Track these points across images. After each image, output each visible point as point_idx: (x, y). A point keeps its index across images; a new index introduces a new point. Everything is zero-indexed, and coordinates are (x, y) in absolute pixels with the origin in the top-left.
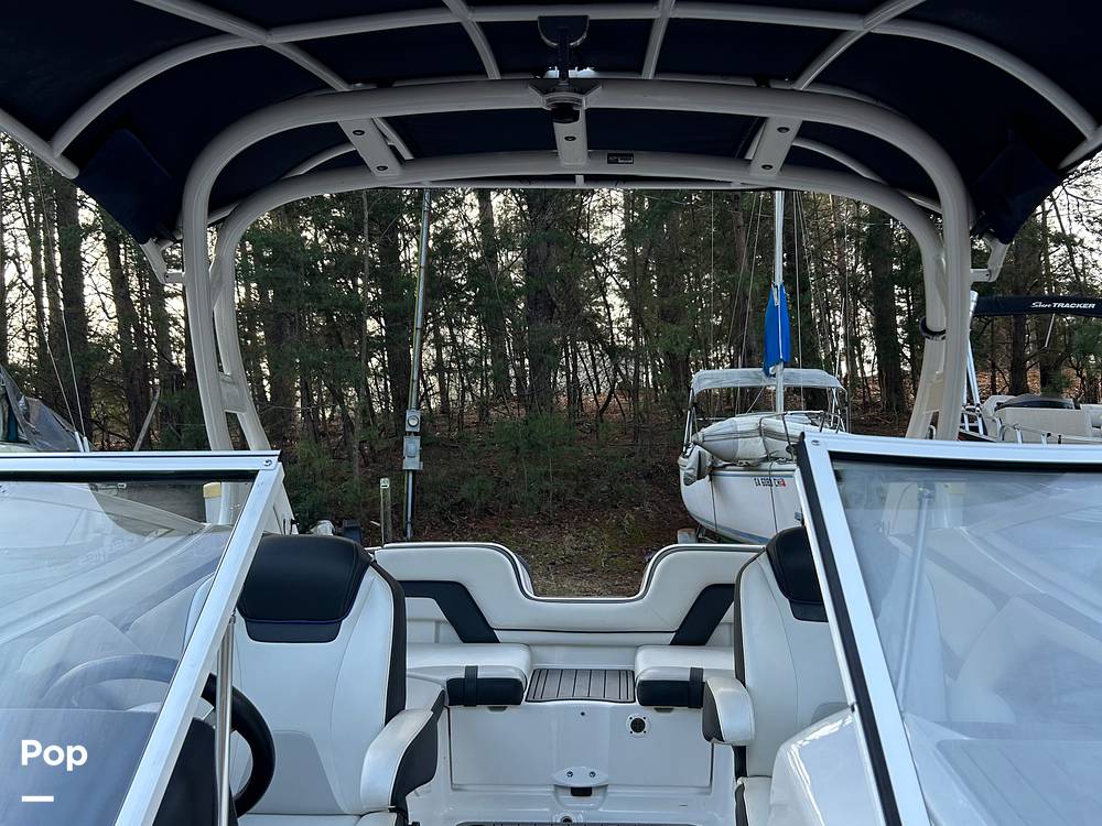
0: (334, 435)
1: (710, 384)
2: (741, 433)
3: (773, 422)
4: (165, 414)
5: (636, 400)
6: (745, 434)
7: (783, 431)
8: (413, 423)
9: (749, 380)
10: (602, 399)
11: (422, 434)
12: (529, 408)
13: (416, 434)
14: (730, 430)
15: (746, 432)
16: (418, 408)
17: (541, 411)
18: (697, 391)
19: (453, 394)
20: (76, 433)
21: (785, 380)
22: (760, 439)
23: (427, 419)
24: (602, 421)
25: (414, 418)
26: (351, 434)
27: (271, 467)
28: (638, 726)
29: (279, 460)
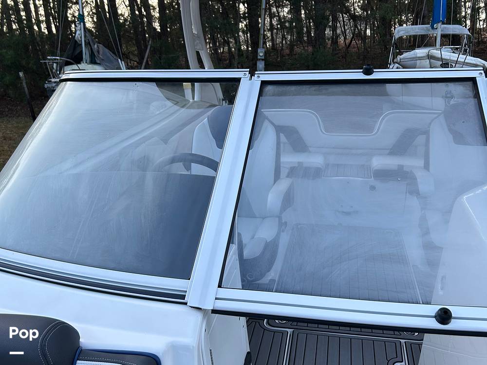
0: (226, 60)
1: (403, 34)
2: (419, 57)
3: (435, 52)
4: (154, 51)
5: (364, 42)
6: (421, 58)
7: (440, 56)
8: (261, 54)
9: (422, 31)
10: (348, 42)
11: (265, 60)
12: (314, 47)
13: (262, 60)
14: (413, 56)
15: (422, 57)
16: (263, 48)
17: (319, 48)
18: (397, 37)
19: (279, 40)
20: (119, 60)
21: (442, 31)
22: (428, 61)
23: (267, 53)
24: (348, 53)
25: (261, 52)
26: (233, 60)
27: (246, 76)
28: (373, 188)
29: (249, 73)
